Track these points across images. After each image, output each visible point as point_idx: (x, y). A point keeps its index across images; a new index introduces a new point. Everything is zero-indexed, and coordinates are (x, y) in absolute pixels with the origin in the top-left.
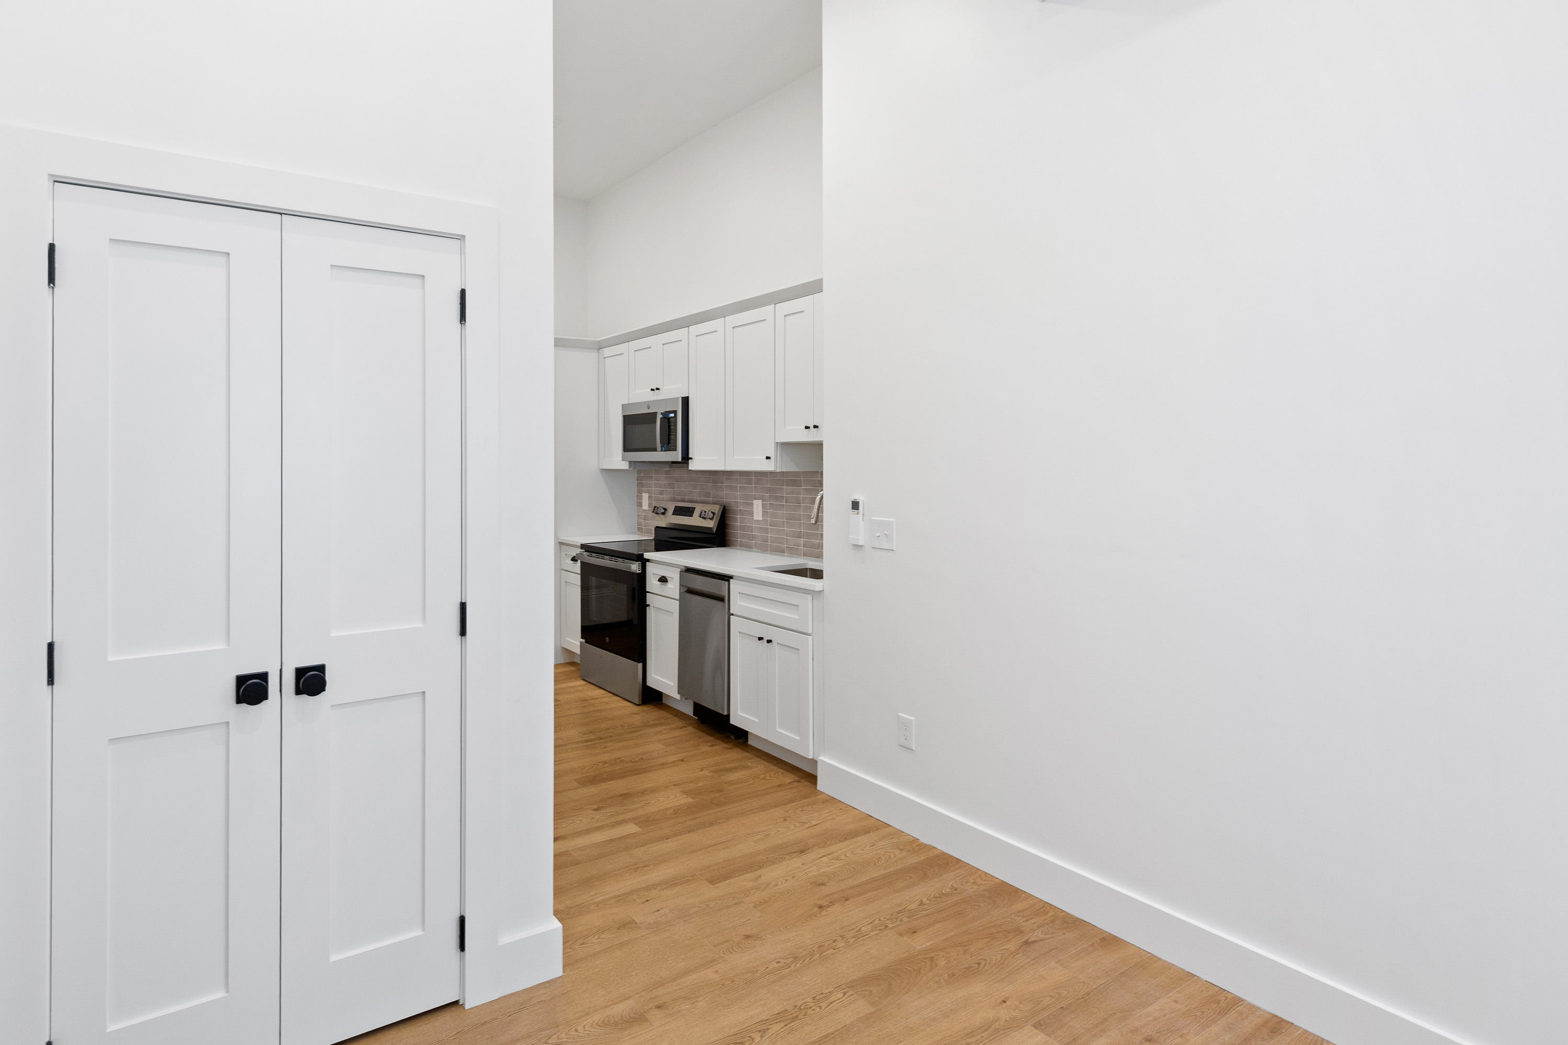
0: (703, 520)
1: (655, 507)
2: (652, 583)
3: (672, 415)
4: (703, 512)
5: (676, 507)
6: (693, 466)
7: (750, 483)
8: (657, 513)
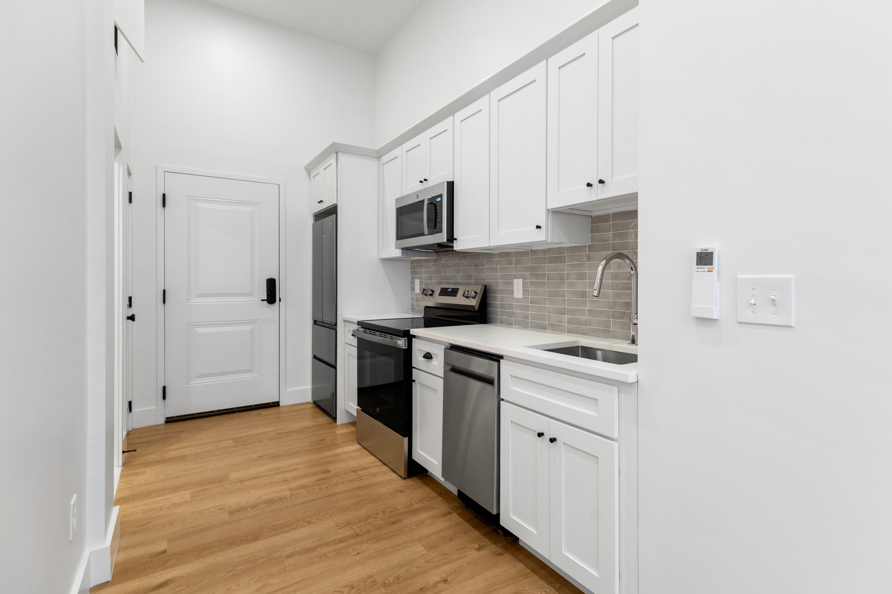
0: (467, 299)
1: (424, 289)
2: (418, 359)
3: (439, 199)
4: (467, 292)
5: (442, 288)
6: (458, 246)
7: (510, 263)
8: (426, 295)
